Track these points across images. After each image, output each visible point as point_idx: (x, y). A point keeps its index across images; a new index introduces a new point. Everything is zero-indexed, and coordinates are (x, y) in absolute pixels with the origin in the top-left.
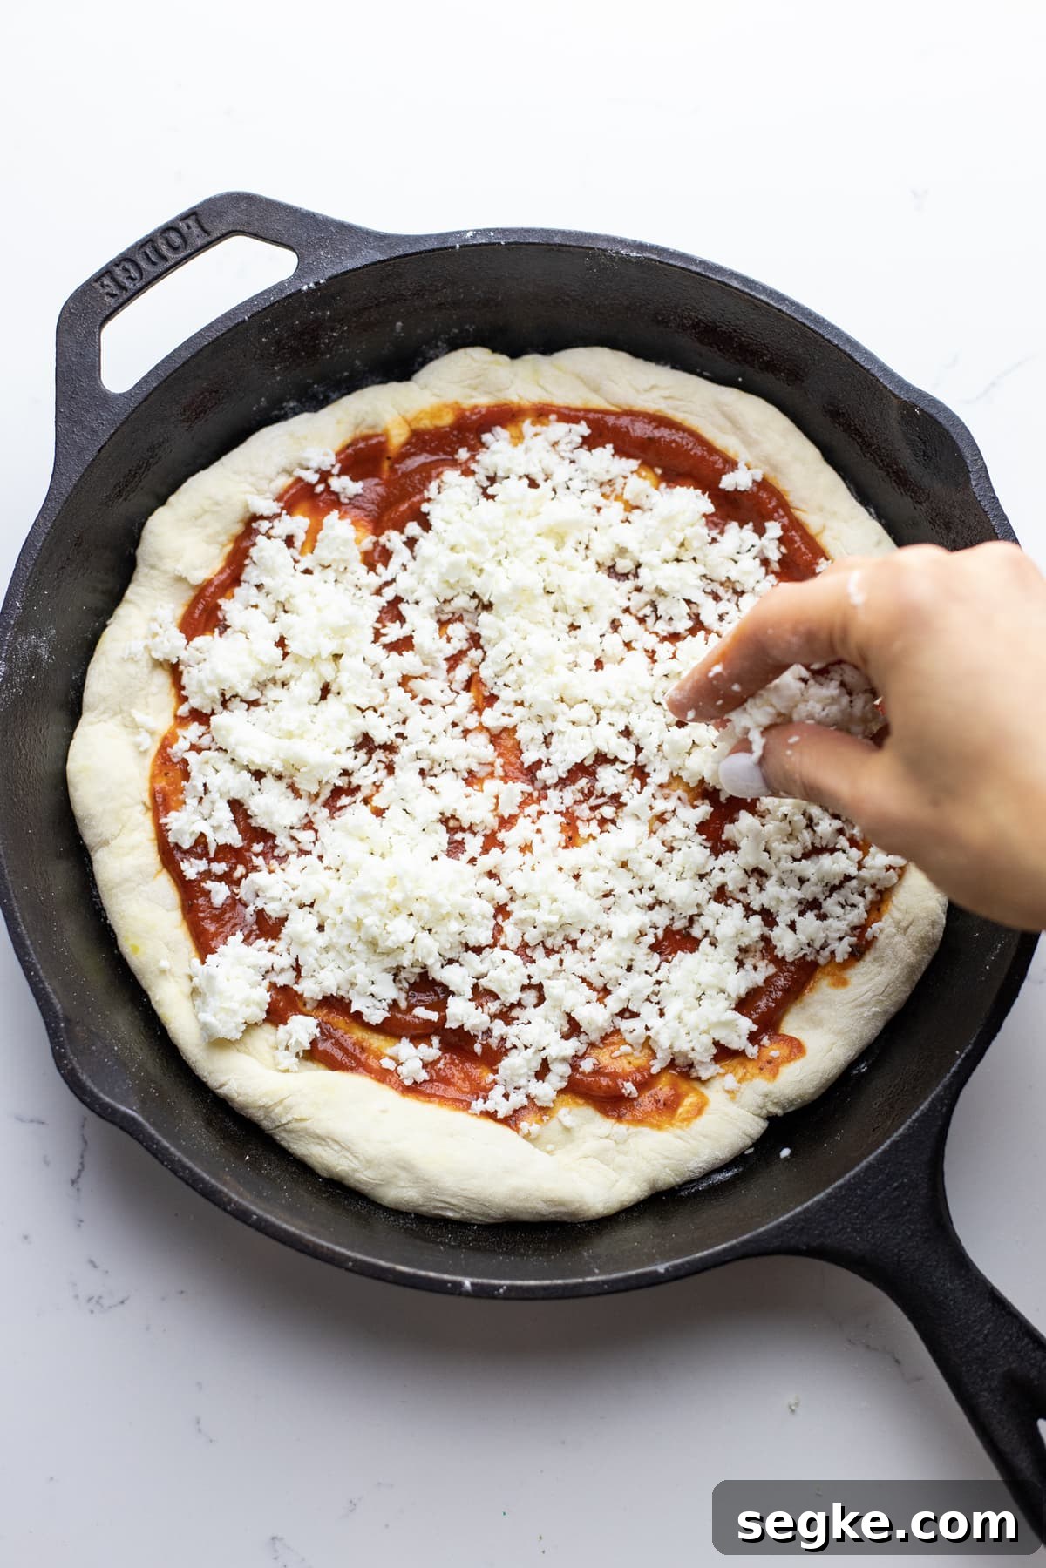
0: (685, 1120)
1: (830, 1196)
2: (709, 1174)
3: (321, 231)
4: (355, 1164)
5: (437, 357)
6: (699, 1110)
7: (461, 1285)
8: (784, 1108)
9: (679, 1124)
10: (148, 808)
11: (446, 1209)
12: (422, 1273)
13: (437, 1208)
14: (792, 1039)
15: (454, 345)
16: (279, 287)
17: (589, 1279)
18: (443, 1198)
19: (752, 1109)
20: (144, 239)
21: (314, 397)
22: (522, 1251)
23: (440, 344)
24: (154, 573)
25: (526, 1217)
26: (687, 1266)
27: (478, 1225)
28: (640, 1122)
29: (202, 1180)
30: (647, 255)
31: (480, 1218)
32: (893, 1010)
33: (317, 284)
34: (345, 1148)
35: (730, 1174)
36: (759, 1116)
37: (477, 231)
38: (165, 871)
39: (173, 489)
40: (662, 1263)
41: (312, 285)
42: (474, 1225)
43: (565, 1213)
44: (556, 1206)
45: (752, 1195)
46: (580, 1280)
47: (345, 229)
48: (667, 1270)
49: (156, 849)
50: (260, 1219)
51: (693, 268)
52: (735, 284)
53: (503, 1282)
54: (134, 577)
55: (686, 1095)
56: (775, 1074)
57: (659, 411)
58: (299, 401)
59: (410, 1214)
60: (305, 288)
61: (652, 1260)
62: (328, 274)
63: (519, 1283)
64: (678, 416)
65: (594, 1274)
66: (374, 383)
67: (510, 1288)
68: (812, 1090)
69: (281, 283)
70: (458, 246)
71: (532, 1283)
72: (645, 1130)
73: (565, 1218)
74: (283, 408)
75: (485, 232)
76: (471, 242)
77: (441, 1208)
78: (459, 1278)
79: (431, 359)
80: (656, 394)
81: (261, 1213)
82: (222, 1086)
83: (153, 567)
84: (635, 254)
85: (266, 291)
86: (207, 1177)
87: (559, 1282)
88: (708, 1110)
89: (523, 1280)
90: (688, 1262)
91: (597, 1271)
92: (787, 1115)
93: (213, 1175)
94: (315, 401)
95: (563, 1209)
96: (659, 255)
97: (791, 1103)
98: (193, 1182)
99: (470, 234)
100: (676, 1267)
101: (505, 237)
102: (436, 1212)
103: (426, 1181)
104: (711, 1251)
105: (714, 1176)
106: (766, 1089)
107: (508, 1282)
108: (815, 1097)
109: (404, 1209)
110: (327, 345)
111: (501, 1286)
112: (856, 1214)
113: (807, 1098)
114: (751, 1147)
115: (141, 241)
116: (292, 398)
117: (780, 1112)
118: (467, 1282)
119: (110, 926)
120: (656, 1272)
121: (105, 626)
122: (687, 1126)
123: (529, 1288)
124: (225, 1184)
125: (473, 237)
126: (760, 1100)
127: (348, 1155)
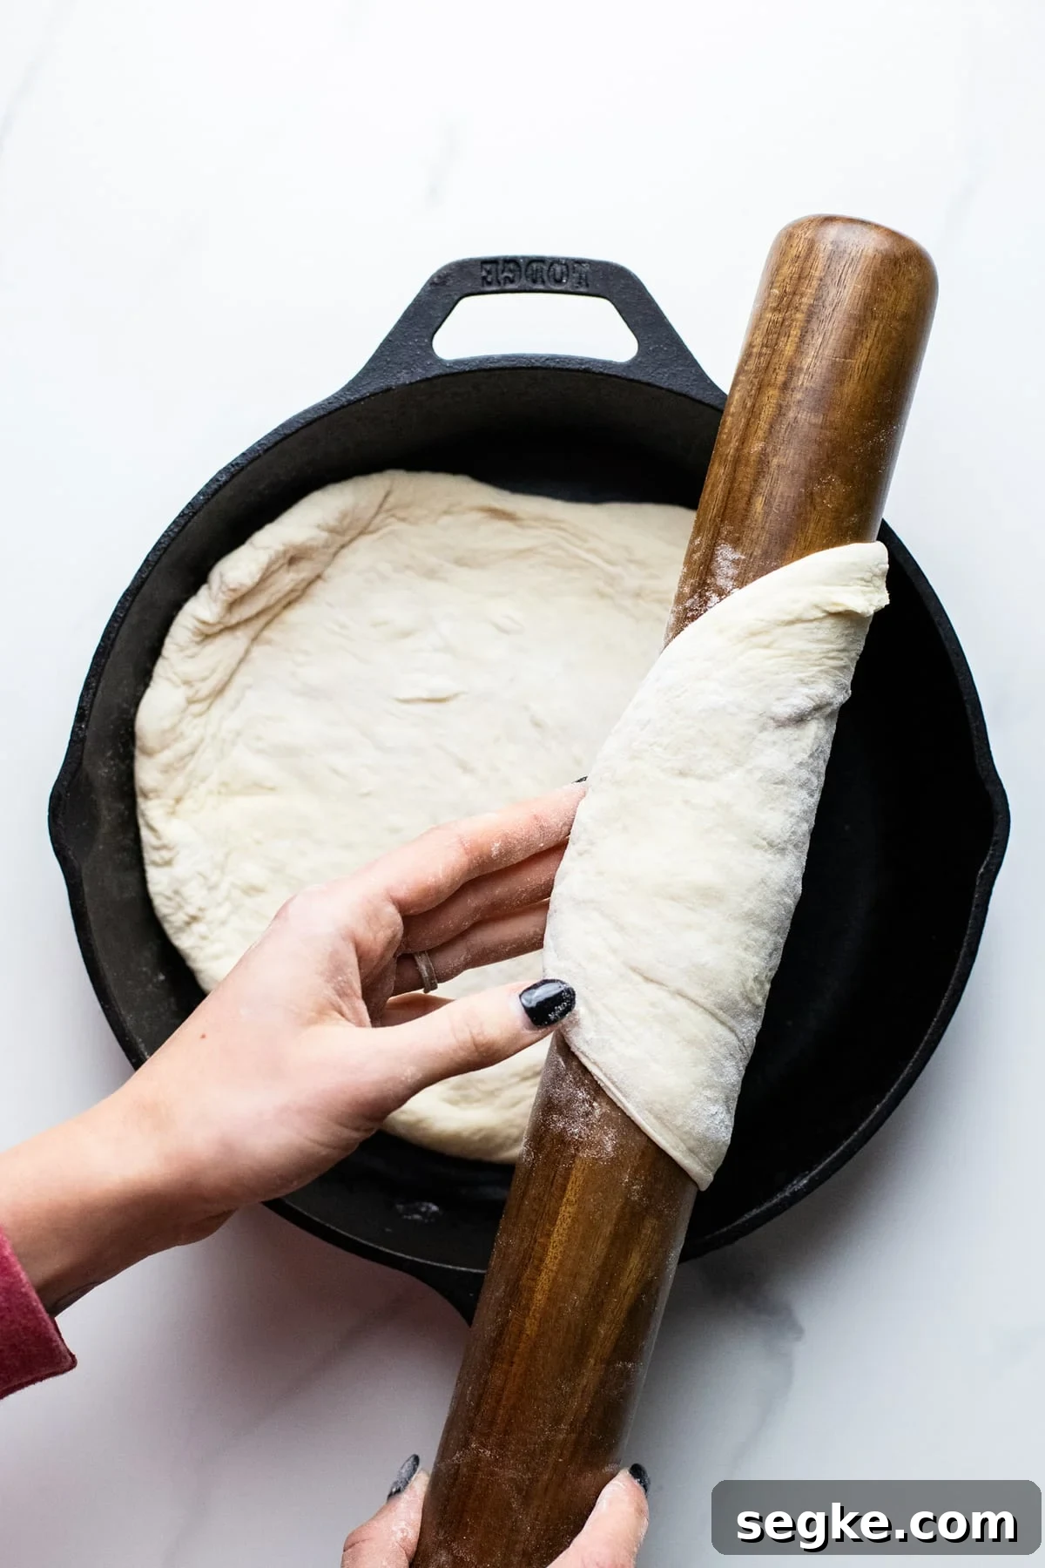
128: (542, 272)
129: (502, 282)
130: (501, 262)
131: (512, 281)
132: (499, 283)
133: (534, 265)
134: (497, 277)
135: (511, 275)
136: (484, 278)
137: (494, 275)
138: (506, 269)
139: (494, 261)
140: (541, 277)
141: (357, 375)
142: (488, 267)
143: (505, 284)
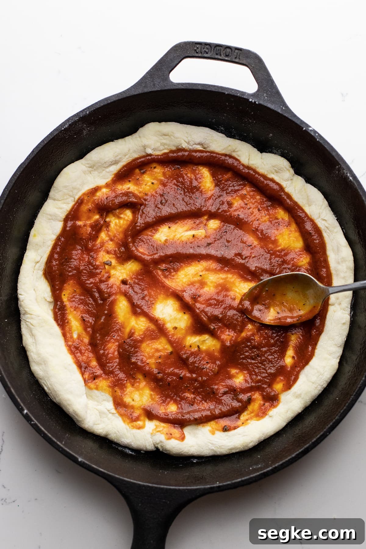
0: (132, 426)
1: (144, 486)
2: (126, 447)
3: (270, 88)
4: (34, 350)
5: (275, 154)
6: (140, 428)
7: (23, 410)
8: (163, 450)
9: (130, 426)
10: (74, 201)
11: (46, 386)
12: (17, 397)
13: (44, 383)
14: (184, 434)
15: (283, 155)
16: (243, 93)
17: (58, 443)
18: (47, 382)
19: (154, 442)
20: (220, 44)
21: (231, 132)
22: (53, 417)
23: (279, 151)
24: (139, 139)
25: (65, 409)
26: (87, 466)
27: (50, 399)
28: (121, 415)
30: (354, 182)
31: (53, 397)
32: (218, 453)
33: (255, 102)
34: (36, 342)
35: (131, 453)
36: (154, 445)
37: (314, 129)
38: (63, 222)
39: (166, 121)
40: (82, 458)
41: (253, 101)
42: (49, 398)
43: (76, 419)
44: (75, 414)
45: (128, 464)
46: (56, 441)
47: (278, 94)
48: (81, 461)
49: (66, 214)
53: (35, 420)
54: (133, 135)
55: (140, 420)
56: (169, 439)
57: (321, 228)
58: (225, 129)
59: (36, 378)
60: (251, 100)
61: (80, 455)
62: (261, 102)
63: (39, 425)
64: (325, 235)
65: (61, 443)
66: (251, 144)
67: (35, 424)
68: (174, 452)
69: (245, 93)
70: (304, 129)
71: (43, 429)
72: (120, 418)
73: (75, 420)
74: (219, 127)
75: (315, 132)
76: (309, 131)
77: (45, 384)
78: (24, 408)
79: (273, 153)
80: (324, 222)
83: (140, 137)
84: (351, 178)
85: (239, 91)
87: (50, 435)
88: (142, 430)
89: (41, 425)
90: (88, 465)
91: (63, 443)
92: (162, 453)
94: (230, 134)
95: (76, 417)
96: (358, 185)
97: (166, 450)
99: (310, 129)
100: (84, 463)
101: (320, 139)
102: (43, 384)
103: (47, 373)
104: (98, 468)
105: (127, 449)
106: (162, 440)
107: (36, 422)
108: (174, 456)
109: (35, 375)
110: (245, 122)
111: (33, 421)
112: (146, 498)
113: (171, 453)
114: (144, 451)
115: (219, 44)
116: (224, 127)
117: (161, 450)
118: (26, 411)
119: (34, 222)
120: (77, 459)
121: (113, 141)
122: (132, 429)
123: (40, 429)
126: (158, 442)
127: (35, 345)
128: (220, 51)
129: (203, 53)
130: (203, 44)
131: (207, 53)
132: (201, 53)
133: (218, 48)
134: (201, 50)
135: (207, 51)
136: (195, 50)
137: (199, 49)
138: (205, 48)
139: (200, 44)
140: (220, 53)
141: (135, 84)
142: (198, 46)
143: (204, 53)
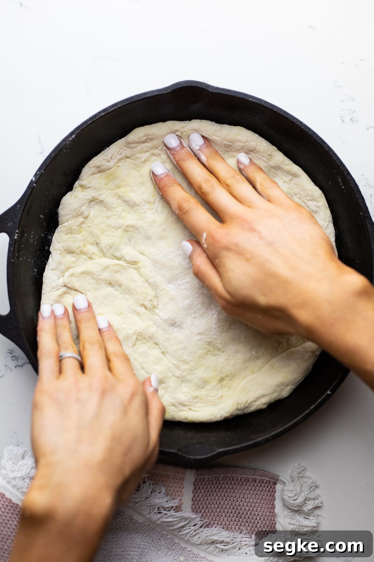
7: (328, 394)
12: (317, 403)
16: (10, 245)
29: (250, 445)
30: (76, 133)
33: (17, 233)
37: (34, 176)
41: (16, 235)
50: (272, 436)
51: (89, 122)
52: (103, 114)
60: (16, 237)
62: (17, 228)
70: (34, 184)
75: (36, 174)
76: (36, 180)
78: (326, 394)
81: (270, 435)
82: (221, 417)
84: (73, 136)
85: (8, 249)
86: (250, 443)
93: (250, 440)
96: (79, 129)
98: (248, 448)
101: (41, 170)
118: (329, 392)
124: (255, 439)
125: (35, 178)
